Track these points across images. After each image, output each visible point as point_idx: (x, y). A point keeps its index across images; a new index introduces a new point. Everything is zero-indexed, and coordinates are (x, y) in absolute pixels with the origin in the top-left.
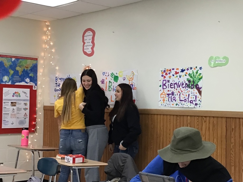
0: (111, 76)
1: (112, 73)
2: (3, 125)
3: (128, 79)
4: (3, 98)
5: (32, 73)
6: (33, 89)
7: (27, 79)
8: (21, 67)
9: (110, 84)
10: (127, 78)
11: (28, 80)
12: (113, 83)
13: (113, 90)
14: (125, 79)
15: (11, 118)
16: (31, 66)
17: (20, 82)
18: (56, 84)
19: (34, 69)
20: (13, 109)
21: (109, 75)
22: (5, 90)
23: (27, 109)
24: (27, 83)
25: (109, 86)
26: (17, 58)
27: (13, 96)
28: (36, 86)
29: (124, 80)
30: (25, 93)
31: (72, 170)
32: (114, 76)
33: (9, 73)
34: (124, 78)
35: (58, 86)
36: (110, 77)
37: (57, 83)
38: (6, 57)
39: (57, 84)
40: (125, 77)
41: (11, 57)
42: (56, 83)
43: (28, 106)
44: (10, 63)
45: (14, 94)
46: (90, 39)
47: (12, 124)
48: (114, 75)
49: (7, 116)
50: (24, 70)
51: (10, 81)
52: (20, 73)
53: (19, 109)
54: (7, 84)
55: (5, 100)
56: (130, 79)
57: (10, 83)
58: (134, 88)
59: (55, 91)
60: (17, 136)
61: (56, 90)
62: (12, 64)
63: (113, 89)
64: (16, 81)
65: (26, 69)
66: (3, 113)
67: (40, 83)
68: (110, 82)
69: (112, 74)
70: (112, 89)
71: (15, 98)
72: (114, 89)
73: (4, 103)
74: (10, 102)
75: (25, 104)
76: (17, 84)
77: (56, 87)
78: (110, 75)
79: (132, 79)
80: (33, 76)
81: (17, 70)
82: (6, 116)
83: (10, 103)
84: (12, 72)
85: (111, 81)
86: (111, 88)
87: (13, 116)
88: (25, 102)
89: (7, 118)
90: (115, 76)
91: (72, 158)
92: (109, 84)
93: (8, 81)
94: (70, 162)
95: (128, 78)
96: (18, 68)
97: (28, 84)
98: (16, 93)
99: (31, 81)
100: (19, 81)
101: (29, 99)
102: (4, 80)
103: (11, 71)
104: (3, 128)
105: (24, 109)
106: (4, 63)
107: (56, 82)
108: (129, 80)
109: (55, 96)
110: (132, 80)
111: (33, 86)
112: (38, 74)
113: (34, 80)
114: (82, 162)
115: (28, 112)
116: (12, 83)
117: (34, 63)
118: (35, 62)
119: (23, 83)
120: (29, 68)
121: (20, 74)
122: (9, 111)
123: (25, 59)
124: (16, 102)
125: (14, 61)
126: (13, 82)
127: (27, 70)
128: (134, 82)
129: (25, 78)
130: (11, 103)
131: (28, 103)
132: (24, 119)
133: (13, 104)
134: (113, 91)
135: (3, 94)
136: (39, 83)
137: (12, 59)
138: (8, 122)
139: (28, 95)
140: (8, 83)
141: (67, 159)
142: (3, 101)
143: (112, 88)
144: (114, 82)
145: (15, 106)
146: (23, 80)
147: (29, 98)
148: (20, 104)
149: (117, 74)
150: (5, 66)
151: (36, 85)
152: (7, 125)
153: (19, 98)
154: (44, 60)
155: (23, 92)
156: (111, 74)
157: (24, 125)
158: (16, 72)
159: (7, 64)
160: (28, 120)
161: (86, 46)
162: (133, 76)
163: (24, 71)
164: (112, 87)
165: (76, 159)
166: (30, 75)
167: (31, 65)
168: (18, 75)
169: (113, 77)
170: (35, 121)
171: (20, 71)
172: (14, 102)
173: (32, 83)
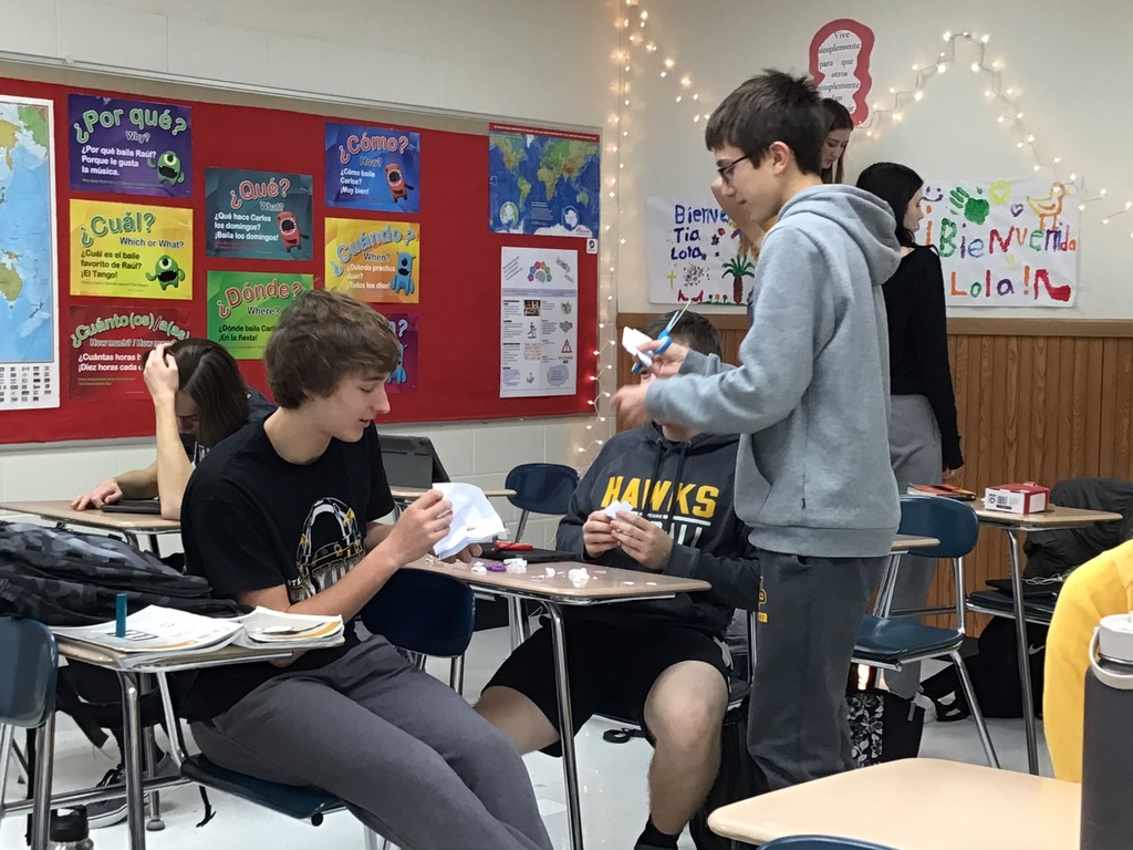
0: (952, 200)
1: (958, 189)
2: (503, 386)
3: (1035, 210)
4: (502, 286)
5: (585, 189)
6: (588, 252)
7: (570, 212)
8: (552, 169)
9: (949, 230)
10: (1032, 206)
11: (571, 217)
12: (964, 226)
13: (963, 252)
14: (1020, 211)
15: (526, 358)
16: (580, 166)
17: (550, 224)
18: (678, 230)
19: (590, 175)
20: (532, 327)
21: (941, 197)
22: (508, 254)
23: (571, 324)
24: (569, 227)
25: (942, 237)
26: (543, 134)
27: (531, 278)
28: (595, 240)
29: (1016, 215)
30: (564, 266)
31: (1015, 536)
32: (966, 200)
33: (520, 191)
34: (1017, 207)
35: (686, 239)
36: (946, 202)
37: (682, 229)
38: (510, 131)
39: (683, 234)
40: (1020, 205)
41: (524, 130)
42: (679, 226)
43: (573, 317)
44: (521, 154)
45: (532, 269)
46: (851, 62)
47: (531, 381)
48: (967, 196)
49: (515, 352)
50: (561, 178)
51: (522, 223)
52: (550, 194)
53: (548, 327)
54: (512, 231)
55: (507, 290)
56: (1043, 211)
57: (520, 231)
58: (1066, 243)
59: (673, 258)
60: (541, 426)
61: (676, 254)
62: (526, 159)
63: (963, 247)
64: (537, 223)
65: (566, 175)
66: (503, 340)
67: (608, 228)
68: (945, 222)
69: (958, 194)
70: (958, 250)
71: (536, 284)
72: (967, 248)
73: (506, 302)
74: (522, 299)
75: (566, 308)
76: (541, 232)
77: (679, 241)
78: (947, 195)
79: (1054, 211)
80: (586, 202)
81: (540, 179)
82: (511, 352)
83: (521, 306)
84: (526, 187)
85: (952, 218)
86: (954, 247)
87: (533, 351)
88: (565, 300)
89: (515, 358)
90: (970, 200)
91: (1021, 497)
92: (943, 229)
93: (514, 223)
94: (1010, 508)
95: (1035, 205)
96: (543, 174)
97: (573, 234)
98: (538, 265)
99: (581, 222)
100: (545, 221)
101: (576, 288)
102: (505, 220)
103: (523, 184)
104: (503, 394)
105: (562, 325)
106: (502, 155)
107: (677, 222)
108: (1042, 216)
109: (672, 277)
110: (1055, 215)
111: (588, 241)
112: (601, 195)
113: (590, 216)
114: (1042, 509)
115: (572, 335)
116: (525, 228)
117: (588, 153)
118: (591, 149)
119: (557, 231)
120: (576, 174)
121: (549, 196)
122: (518, 333)
123: (564, 137)
124: (539, 302)
125: (532, 145)
126: (530, 226)
127: (569, 178)
128: (1065, 222)
129: (563, 210)
130: (526, 302)
131: (573, 302)
132: (561, 362)
133: (532, 308)
134: (963, 256)
135: (502, 271)
136: (605, 228)
137: (525, 139)
138: (517, 373)
139: (574, 273)
140: (516, 227)
141: (996, 498)
142: (503, 298)
143: (959, 245)
144: (967, 222)
145: (537, 314)
146: (557, 219)
147: (575, 286)
148: (551, 307)
149: (980, 192)
150: (507, 165)
151: (596, 235)
152: (515, 384)
153: (547, 285)
154: (619, 140)
155: (558, 261)
156: (952, 193)
157: (562, 386)
158: (539, 188)
159: (512, 159)
160: (572, 366)
161: (830, 88)
162: (1060, 199)
163: (560, 183)
164: (957, 241)
165: (1032, 497)
166: (579, 198)
167: (581, 162)
168: (543, 199)
169: (964, 204)
170: (595, 372)
171: (548, 185)
172: (535, 301)
173: (583, 228)
